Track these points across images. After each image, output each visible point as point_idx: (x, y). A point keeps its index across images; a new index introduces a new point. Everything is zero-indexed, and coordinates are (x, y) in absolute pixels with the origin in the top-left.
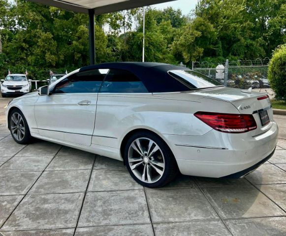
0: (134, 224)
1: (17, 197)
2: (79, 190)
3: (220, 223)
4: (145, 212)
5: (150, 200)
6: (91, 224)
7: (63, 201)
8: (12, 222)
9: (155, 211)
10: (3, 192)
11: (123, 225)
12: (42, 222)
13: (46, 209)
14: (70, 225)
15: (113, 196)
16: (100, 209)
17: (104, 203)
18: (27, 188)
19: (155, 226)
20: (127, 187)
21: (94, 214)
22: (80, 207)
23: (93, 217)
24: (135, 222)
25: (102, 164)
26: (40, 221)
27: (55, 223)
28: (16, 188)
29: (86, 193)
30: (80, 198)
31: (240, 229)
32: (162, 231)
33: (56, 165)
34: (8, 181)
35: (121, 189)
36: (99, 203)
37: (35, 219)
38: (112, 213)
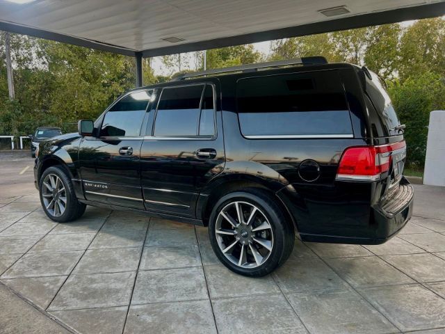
0: (192, 301)
1: (59, 277)
2: (130, 269)
3: (281, 297)
4: (204, 288)
5: (210, 277)
6: (145, 302)
7: (112, 280)
8: (59, 302)
9: (214, 287)
10: (42, 273)
11: (179, 302)
12: (92, 301)
13: (94, 289)
14: (122, 303)
15: (168, 274)
16: (155, 287)
17: (159, 281)
18: (69, 268)
19: (213, 301)
20: (183, 265)
21: (148, 292)
22: (132, 286)
23: (147, 295)
24: (192, 298)
25: (154, 241)
26: (89, 300)
27: (105, 302)
28: (56, 268)
29: (137, 271)
30: (132, 277)
31: (300, 301)
32: (220, 306)
33: (100, 243)
34: (46, 261)
35: (176, 266)
36: (153, 282)
37: (84, 298)
38: (167, 290)
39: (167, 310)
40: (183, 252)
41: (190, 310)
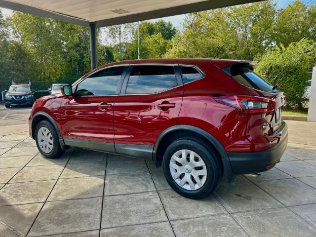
0: (154, 223)
1: (37, 204)
2: (97, 195)
3: (228, 217)
4: (162, 211)
5: (164, 200)
6: (114, 226)
7: (83, 206)
8: (38, 228)
9: (171, 210)
10: (21, 201)
11: (143, 224)
12: (67, 226)
13: (68, 214)
14: (94, 228)
15: (129, 199)
16: (119, 211)
17: (122, 205)
18: (45, 196)
19: (172, 223)
20: (141, 190)
21: (115, 216)
22: (101, 211)
23: (114, 218)
24: (154, 221)
25: (113, 170)
26: (64, 226)
27: (78, 227)
28: (34, 196)
29: (103, 197)
30: (99, 202)
31: (246, 221)
32: (179, 227)
33: (69, 173)
34: (24, 190)
35: (135, 192)
36: (118, 206)
37: (60, 224)
38: (131, 214)
39: (133, 233)
40: (139, 179)
41: (154, 232)
